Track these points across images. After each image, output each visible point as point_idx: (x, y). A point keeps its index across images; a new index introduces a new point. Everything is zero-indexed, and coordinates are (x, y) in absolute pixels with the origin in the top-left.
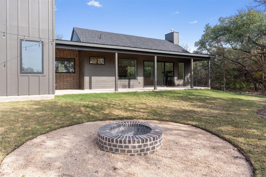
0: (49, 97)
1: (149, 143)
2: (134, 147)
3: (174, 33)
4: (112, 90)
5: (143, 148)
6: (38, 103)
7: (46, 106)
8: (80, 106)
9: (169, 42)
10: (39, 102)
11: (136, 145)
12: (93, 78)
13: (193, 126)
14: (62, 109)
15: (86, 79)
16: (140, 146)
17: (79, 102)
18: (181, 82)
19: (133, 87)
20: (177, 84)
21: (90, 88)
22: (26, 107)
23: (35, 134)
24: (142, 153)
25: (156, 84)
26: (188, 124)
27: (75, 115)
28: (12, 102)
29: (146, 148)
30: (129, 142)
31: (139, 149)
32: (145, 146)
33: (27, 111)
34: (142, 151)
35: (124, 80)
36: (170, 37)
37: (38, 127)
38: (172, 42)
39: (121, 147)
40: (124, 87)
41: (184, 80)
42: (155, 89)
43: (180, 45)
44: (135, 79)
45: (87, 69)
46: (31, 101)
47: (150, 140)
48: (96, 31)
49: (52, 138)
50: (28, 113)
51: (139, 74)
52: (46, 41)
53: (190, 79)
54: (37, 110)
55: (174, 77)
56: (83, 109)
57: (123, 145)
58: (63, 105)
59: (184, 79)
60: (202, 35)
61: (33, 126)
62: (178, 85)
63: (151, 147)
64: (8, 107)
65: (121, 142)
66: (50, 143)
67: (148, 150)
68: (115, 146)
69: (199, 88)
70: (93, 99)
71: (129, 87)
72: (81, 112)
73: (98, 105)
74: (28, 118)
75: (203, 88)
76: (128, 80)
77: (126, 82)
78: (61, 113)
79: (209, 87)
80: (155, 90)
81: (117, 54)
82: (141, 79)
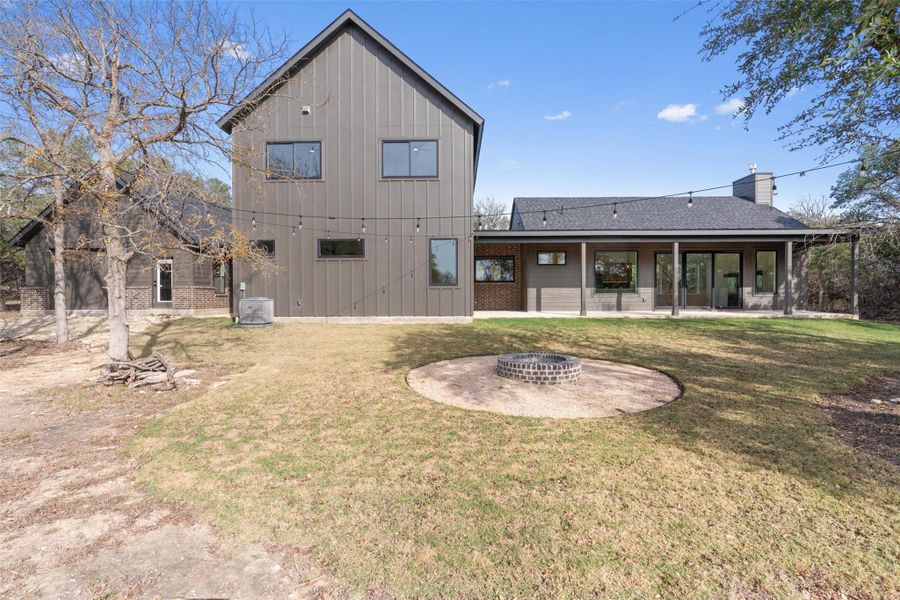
0: (465, 320)
1: (547, 371)
2: (529, 373)
3: (758, 177)
4: (575, 314)
5: (539, 375)
6: (449, 327)
7: (458, 332)
8: (504, 335)
9: (740, 200)
10: (451, 326)
11: (531, 370)
12: (544, 290)
13: (661, 371)
14: (478, 336)
15: (532, 292)
16: (535, 373)
17: (506, 330)
18: (767, 299)
19: (627, 310)
20: (750, 304)
21: (539, 308)
22: (434, 331)
23: (439, 358)
24: (539, 382)
25: (676, 303)
26: (655, 369)
27: (492, 345)
28: (419, 325)
29: (543, 376)
30: (524, 367)
31: (534, 376)
32: (542, 373)
33: (435, 335)
34: (539, 378)
35: (607, 295)
36: (745, 189)
37: (444, 353)
38: (752, 199)
39: (515, 371)
40: (608, 308)
41: (776, 293)
42: (673, 314)
43: (774, 205)
44: (634, 291)
45: (532, 274)
46: (442, 324)
47: (549, 368)
48: (556, 199)
49: (455, 363)
50: (436, 338)
51: (641, 281)
52: (461, 238)
53: (796, 292)
54: (447, 335)
55: (742, 286)
56: (506, 338)
57: (517, 369)
58: (482, 332)
59: (777, 290)
60: (838, 175)
61: (439, 351)
62: (756, 308)
63: (550, 377)
64: (416, 330)
65: (515, 366)
66: (451, 366)
67: (545, 379)
68: (509, 370)
69: (812, 314)
70: (530, 326)
71: (619, 308)
72: (502, 342)
73: (532, 335)
74: (435, 343)
75: (828, 315)
76: (616, 295)
77: (612, 298)
78: (475, 341)
79: (852, 313)
80: (675, 317)
81: (584, 246)
82: (647, 293)
